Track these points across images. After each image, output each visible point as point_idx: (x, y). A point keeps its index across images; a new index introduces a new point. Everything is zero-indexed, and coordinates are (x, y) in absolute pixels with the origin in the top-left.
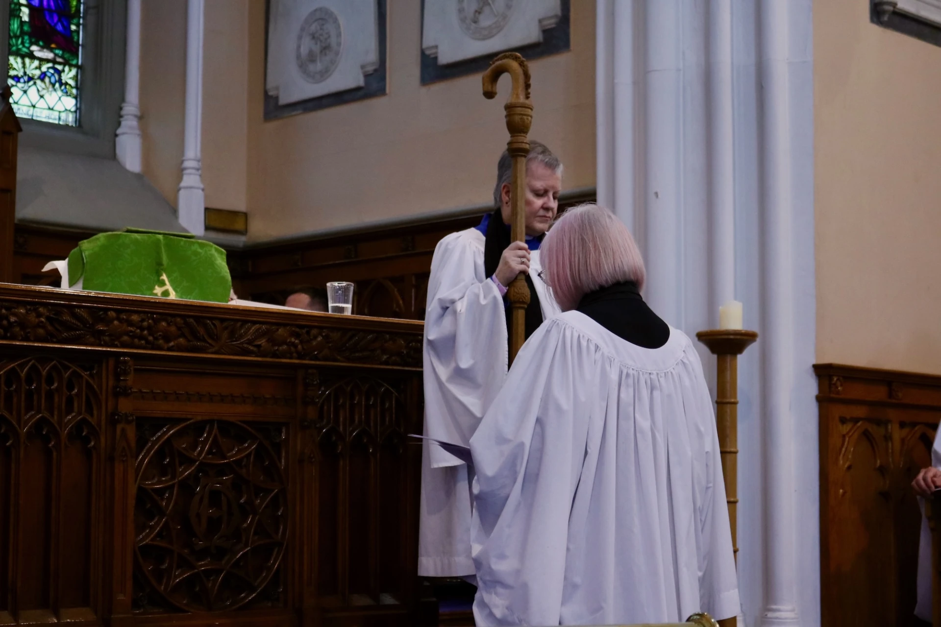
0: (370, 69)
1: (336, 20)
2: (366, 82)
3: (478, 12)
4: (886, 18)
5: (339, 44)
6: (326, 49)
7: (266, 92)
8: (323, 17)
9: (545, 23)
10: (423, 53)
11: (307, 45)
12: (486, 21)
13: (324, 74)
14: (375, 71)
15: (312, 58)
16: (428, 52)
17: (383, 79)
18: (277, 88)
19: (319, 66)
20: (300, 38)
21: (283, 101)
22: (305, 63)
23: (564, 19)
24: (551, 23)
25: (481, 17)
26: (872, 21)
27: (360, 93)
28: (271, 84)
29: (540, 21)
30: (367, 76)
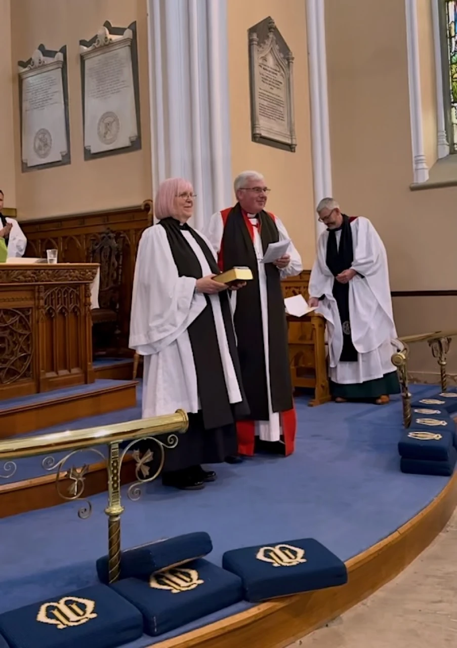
0: (64, 154)
1: (49, 134)
2: (63, 159)
3: (106, 133)
4: (257, 139)
5: (51, 143)
6: (46, 145)
7: (22, 161)
8: (44, 132)
9: (132, 138)
10: (85, 148)
11: (38, 143)
12: (108, 137)
13: (45, 155)
14: (66, 154)
15: (40, 148)
16: (87, 148)
17: (70, 158)
18: (27, 160)
19: (43, 152)
20: (35, 140)
21: (29, 165)
22: (38, 150)
23: (139, 137)
24: (134, 139)
25: (107, 136)
26: (252, 140)
27: (60, 163)
28: (24, 158)
29: (130, 138)
30: (63, 156)
